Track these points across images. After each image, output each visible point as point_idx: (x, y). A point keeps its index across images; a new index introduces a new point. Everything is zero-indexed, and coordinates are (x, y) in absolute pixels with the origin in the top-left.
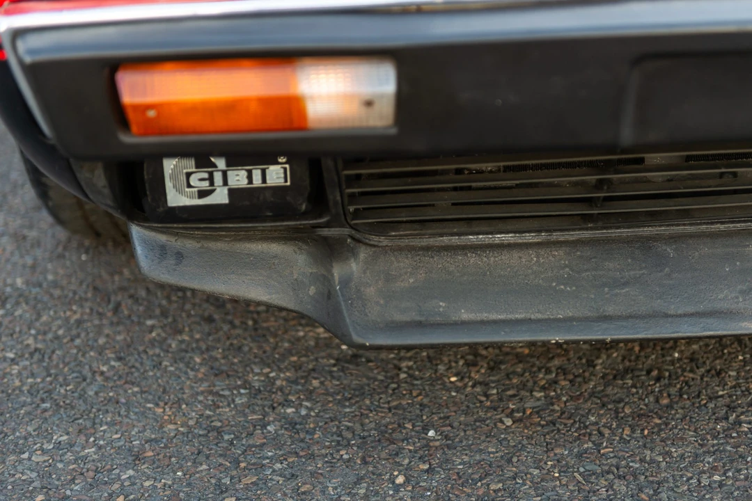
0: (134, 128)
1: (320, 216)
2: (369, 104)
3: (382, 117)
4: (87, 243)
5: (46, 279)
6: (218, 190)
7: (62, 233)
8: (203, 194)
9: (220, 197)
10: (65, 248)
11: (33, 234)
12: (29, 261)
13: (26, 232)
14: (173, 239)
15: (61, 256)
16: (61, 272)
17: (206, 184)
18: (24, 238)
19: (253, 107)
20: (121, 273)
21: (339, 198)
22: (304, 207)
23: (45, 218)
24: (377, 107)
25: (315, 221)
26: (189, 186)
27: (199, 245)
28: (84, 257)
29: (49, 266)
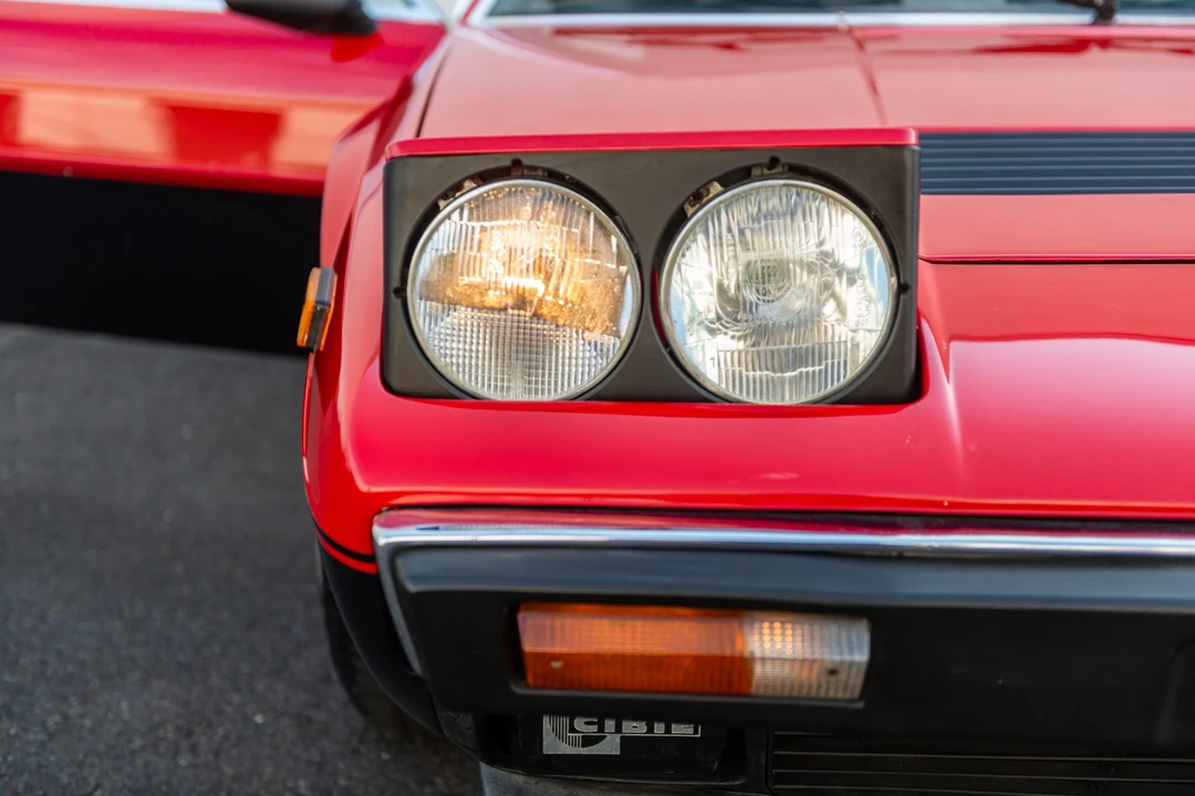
0: (530, 680)
1: (734, 779)
2: (833, 672)
3: (849, 688)
4: (389, 735)
5: (336, 783)
6: (609, 737)
7: (357, 720)
8: (588, 741)
9: (610, 746)
10: (361, 741)
11: (320, 716)
12: (315, 755)
13: (312, 713)
14: (532, 781)
15: (356, 752)
16: (356, 774)
17: (595, 728)
18: (310, 721)
19: (687, 663)
20: (432, 783)
21: (763, 760)
22: (716, 766)
23: (337, 693)
24: (842, 676)
25: (726, 783)
26: (573, 730)
27: (566, 792)
28: (385, 756)
29: (341, 766)
